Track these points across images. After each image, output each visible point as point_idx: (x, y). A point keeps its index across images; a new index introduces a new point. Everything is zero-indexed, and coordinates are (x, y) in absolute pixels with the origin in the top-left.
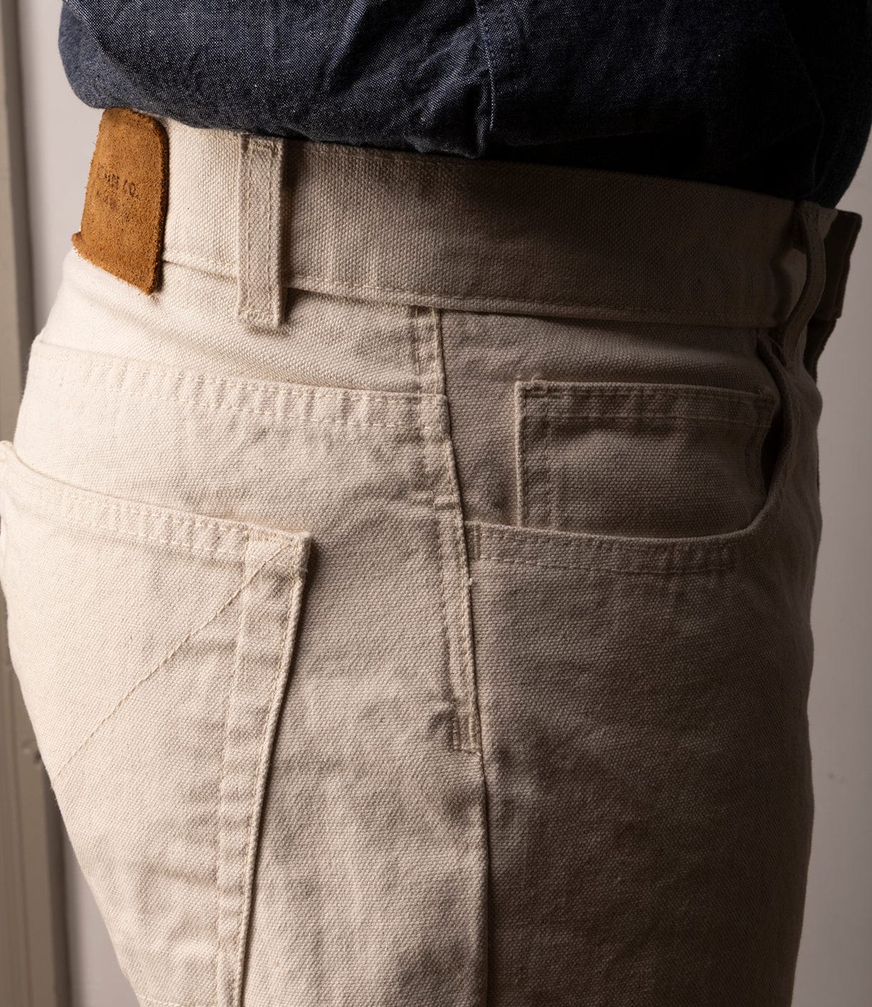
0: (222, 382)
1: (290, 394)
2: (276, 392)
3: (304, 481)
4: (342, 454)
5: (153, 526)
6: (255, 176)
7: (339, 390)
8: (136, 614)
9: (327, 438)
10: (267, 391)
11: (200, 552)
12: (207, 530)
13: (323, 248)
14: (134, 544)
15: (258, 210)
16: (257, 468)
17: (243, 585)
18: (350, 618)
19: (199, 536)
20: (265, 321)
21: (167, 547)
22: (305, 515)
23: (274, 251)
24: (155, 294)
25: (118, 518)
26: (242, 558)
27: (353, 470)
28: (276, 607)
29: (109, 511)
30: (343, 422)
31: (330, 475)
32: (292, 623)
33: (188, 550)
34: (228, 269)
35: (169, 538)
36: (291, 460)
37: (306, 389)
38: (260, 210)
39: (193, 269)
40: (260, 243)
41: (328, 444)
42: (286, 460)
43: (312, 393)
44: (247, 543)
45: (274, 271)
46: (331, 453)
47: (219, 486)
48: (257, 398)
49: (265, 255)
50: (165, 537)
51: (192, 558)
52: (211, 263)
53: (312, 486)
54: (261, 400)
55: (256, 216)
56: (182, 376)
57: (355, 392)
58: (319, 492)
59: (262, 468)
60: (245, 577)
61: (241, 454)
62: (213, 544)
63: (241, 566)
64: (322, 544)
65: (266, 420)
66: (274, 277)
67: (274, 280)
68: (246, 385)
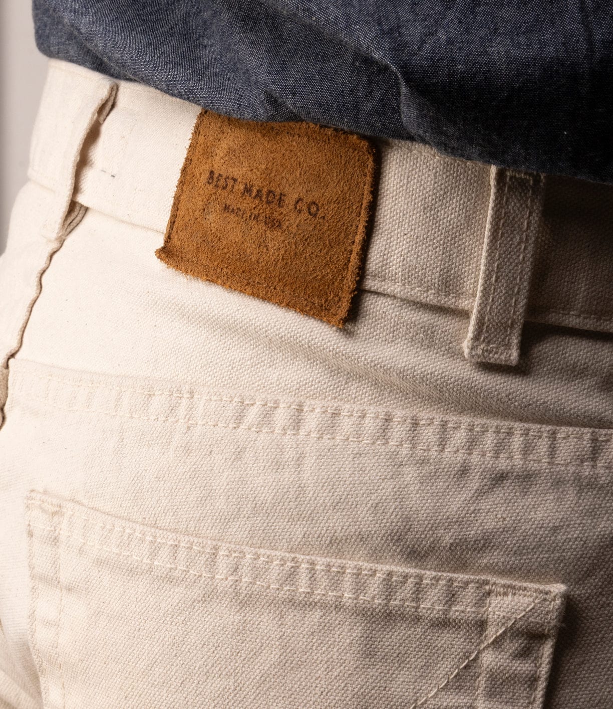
0: (442, 423)
1: (527, 434)
2: (510, 433)
3: (555, 529)
4: (594, 498)
5: (365, 585)
6: (512, 204)
7: (586, 430)
8: (343, 685)
9: (576, 481)
10: (499, 432)
11: (429, 612)
12: (439, 587)
13: (573, 281)
14: (338, 607)
15: (511, 240)
16: (499, 516)
17: (482, 646)
18: (603, 673)
19: (428, 593)
20: (503, 357)
21: (386, 608)
22: (557, 565)
23: (525, 284)
24: (349, 326)
25: (312, 578)
26: (485, 616)
27: (607, 515)
28: (524, 667)
29: (298, 570)
30: (592, 463)
31: (584, 521)
32: (542, 685)
33: (413, 610)
34: (453, 300)
35: (388, 598)
36: (536, 506)
37: (547, 429)
38: (514, 240)
39: (402, 300)
40: (510, 275)
41: (578, 488)
42: (530, 507)
43: (554, 433)
44: (488, 599)
45: (522, 304)
46: (582, 498)
47: (454, 538)
48: (489, 440)
49: (514, 287)
50: (384, 597)
51: (418, 619)
52: (431, 293)
53: (564, 535)
54: (495, 441)
55: (508, 246)
56: (389, 416)
57: (603, 432)
58: (573, 540)
59: (504, 516)
60: (486, 637)
61: (477, 502)
62: (447, 601)
63: (482, 625)
64: (573, 595)
65: (503, 464)
66: (521, 310)
67: (520, 314)
68: (473, 425)
